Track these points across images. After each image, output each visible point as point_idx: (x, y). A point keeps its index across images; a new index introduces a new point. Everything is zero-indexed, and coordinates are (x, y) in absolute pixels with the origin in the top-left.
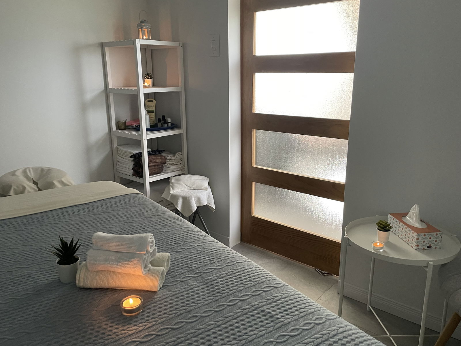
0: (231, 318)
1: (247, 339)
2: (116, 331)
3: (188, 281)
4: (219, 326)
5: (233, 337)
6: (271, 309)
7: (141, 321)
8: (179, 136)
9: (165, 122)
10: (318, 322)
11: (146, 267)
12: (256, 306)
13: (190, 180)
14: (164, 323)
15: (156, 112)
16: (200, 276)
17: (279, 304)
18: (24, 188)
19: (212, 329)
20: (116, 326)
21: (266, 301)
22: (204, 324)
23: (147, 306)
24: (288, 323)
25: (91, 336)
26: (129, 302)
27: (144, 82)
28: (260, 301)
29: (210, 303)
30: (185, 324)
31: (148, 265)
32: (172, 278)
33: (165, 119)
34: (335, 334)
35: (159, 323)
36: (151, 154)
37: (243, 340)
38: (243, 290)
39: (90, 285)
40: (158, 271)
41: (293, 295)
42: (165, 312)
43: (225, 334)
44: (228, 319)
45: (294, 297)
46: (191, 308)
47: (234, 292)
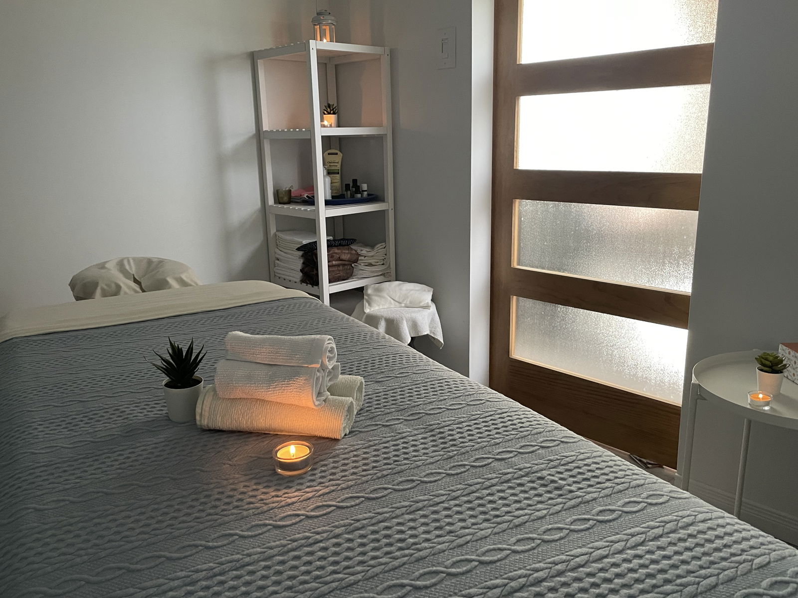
0: (478, 486)
1: (511, 521)
2: (262, 497)
3: (396, 426)
4: (455, 498)
5: (483, 517)
6: (557, 475)
7: (308, 484)
8: (382, 214)
9: (358, 190)
10: (654, 501)
11: (319, 394)
12: (527, 470)
13: (401, 289)
14: (352, 488)
15: (342, 172)
16: (419, 418)
17: (573, 468)
18: (119, 287)
19: (442, 502)
20: (264, 490)
21: (546, 463)
22: (427, 493)
23: (322, 461)
24: (592, 500)
25: (217, 503)
26: (288, 452)
27: (322, 120)
28: (536, 462)
29: (438, 461)
30: (391, 492)
31: (324, 392)
32: (368, 421)
33: (358, 185)
34: (691, 522)
35: (343, 489)
36: (332, 244)
37: (504, 522)
38: (501, 444)
39: (220, 424)
40: (342, 404)
41: (600, 456)
42: (353, 472)
43: (468, 512)
44: (473, 488)
45: (601, 459)
46: (403, 467)
47: (483, 446)
